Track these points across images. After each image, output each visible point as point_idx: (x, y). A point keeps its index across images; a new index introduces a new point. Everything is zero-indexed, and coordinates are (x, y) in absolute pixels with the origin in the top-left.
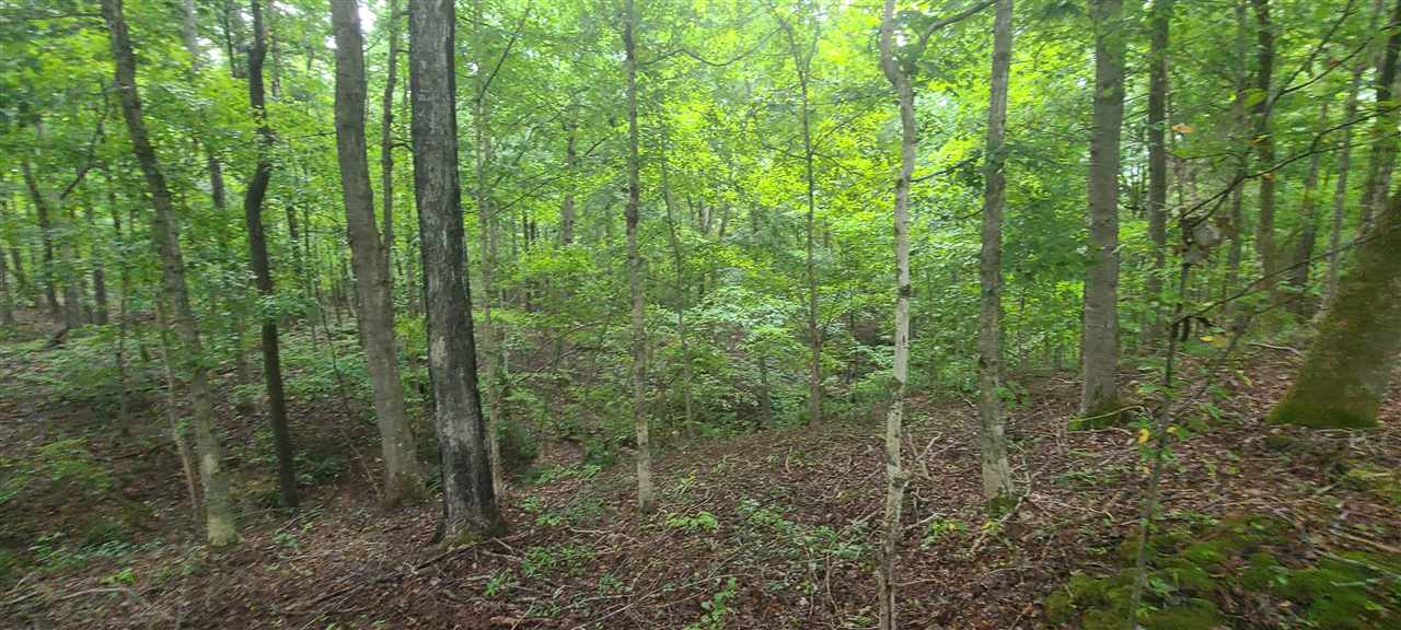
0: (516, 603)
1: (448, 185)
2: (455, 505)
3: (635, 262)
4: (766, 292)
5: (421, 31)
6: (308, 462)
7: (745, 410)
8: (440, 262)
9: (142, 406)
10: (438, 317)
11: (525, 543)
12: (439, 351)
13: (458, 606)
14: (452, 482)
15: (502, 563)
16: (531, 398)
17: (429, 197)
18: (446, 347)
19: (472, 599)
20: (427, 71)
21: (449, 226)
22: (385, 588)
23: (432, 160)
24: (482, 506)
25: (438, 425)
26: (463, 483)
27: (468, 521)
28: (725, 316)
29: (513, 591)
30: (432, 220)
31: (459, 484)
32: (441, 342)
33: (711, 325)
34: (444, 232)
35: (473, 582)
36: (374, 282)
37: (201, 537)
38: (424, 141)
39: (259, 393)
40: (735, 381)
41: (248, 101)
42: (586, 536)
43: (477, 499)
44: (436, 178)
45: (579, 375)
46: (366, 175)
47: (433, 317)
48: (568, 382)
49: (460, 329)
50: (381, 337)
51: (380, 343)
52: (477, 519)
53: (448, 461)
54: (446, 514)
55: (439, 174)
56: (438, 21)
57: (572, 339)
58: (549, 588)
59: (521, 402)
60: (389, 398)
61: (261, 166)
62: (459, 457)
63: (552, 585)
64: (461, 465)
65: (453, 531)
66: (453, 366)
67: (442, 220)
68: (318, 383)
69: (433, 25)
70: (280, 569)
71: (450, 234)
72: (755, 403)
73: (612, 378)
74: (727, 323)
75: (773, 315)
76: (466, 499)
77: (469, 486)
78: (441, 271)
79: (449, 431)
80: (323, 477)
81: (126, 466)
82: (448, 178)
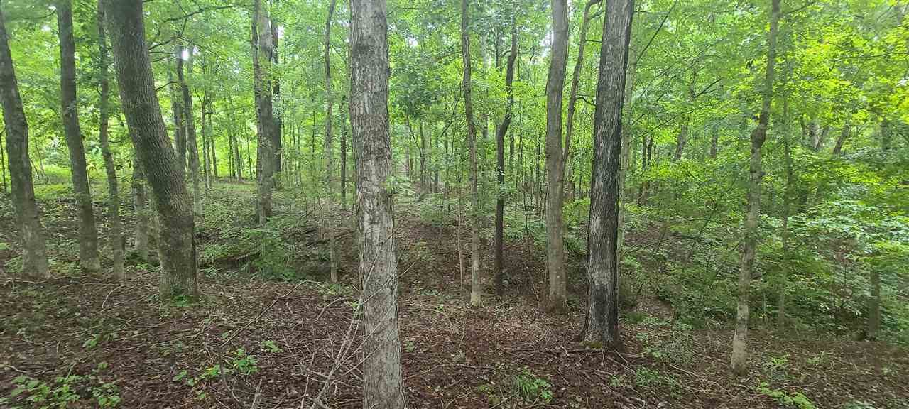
0: (630, 399)
1: (615, 122)
2: (593, 322)
3: (756, 175)
4: (896, 210)
5: (611, 26)
6: (507, 274)
7: (842, 316)
8: (603, 170)
9: (447, 232)
10: (598, 205)
11: (637, 361)
12: (596, 225)
13: (592, 385)
14: (593, 307)
15: (620, 369)
16: (638, 265)
17: (603, 128)
18: (601, 223)
19: (602, 384)
20: (612, 50)
21: (612, 148)
22: (550, 357)
23: (608, 107)
24: (610, 328)
25: (589, 270)
26: (600, 310)
27: (600, 335)
28: (834, 226)
29: (629, 390)
30: (602, 142)
31: (598, 310)
32: (597, 220)
33: (815, 233)
34: (609, 152)
35: (601, 374)
36: (556, 180)
37: (468, 299)
38: (604, 94)
39: (490, 234)
40: (833, 286)
41: (505, 83)
42: (682, 373)
43: (607, 323)
44: (608, 117)
45: (674, 255)
46: (560, 118)
47: (595, 204)
48: (665, 259)
49: (611, 214)
50: (556, 212)
51: (555, 215)
52: (605, 335)
53: (592, 294)
54: (586, 325)
55: (610, 114)
56: (623, 17)
57: (673, 229)
58: (654, 399)
59: (629, 266)
60: (555, 248)
61: (507, 116)
62: (599, 293)
63: (656, 397)
64: (600, 298)
65: (589, 338)
66: (604, 236)
67: (609, 143)
68: (516, 233)
69: (619, 20)
70: (499, 327)
71: (612, 152)
72: (858, 312)
73: (703, 262)
74: (835, 233)
75: (901, 232)
76: (600, 320)
77: (602, 313)
78: (603, 176)
79: (596, 276)
80: (513, 284)
81: (440, 258)
82: (616, 117)
